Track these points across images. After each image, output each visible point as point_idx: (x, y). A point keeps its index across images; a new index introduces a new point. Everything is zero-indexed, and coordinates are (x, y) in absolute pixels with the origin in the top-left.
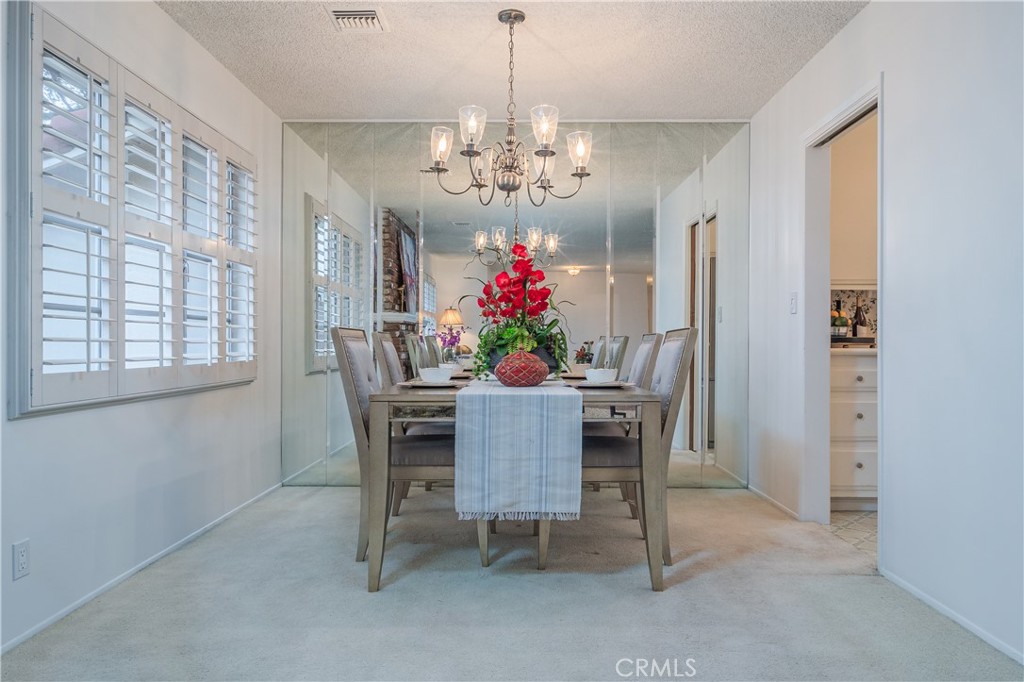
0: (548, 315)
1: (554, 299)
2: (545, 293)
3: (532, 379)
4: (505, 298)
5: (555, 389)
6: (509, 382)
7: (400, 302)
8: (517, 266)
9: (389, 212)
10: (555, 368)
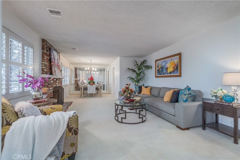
0: (94, 80)
1: (94, 79)
2: (93, 79)
3: (93, 85)
4: (90, 79)
5: (94, 85)
6: (91, 85)
7: (76, 77)
8: (91, 77)
9: (75, 68)
10: (94, 84)
